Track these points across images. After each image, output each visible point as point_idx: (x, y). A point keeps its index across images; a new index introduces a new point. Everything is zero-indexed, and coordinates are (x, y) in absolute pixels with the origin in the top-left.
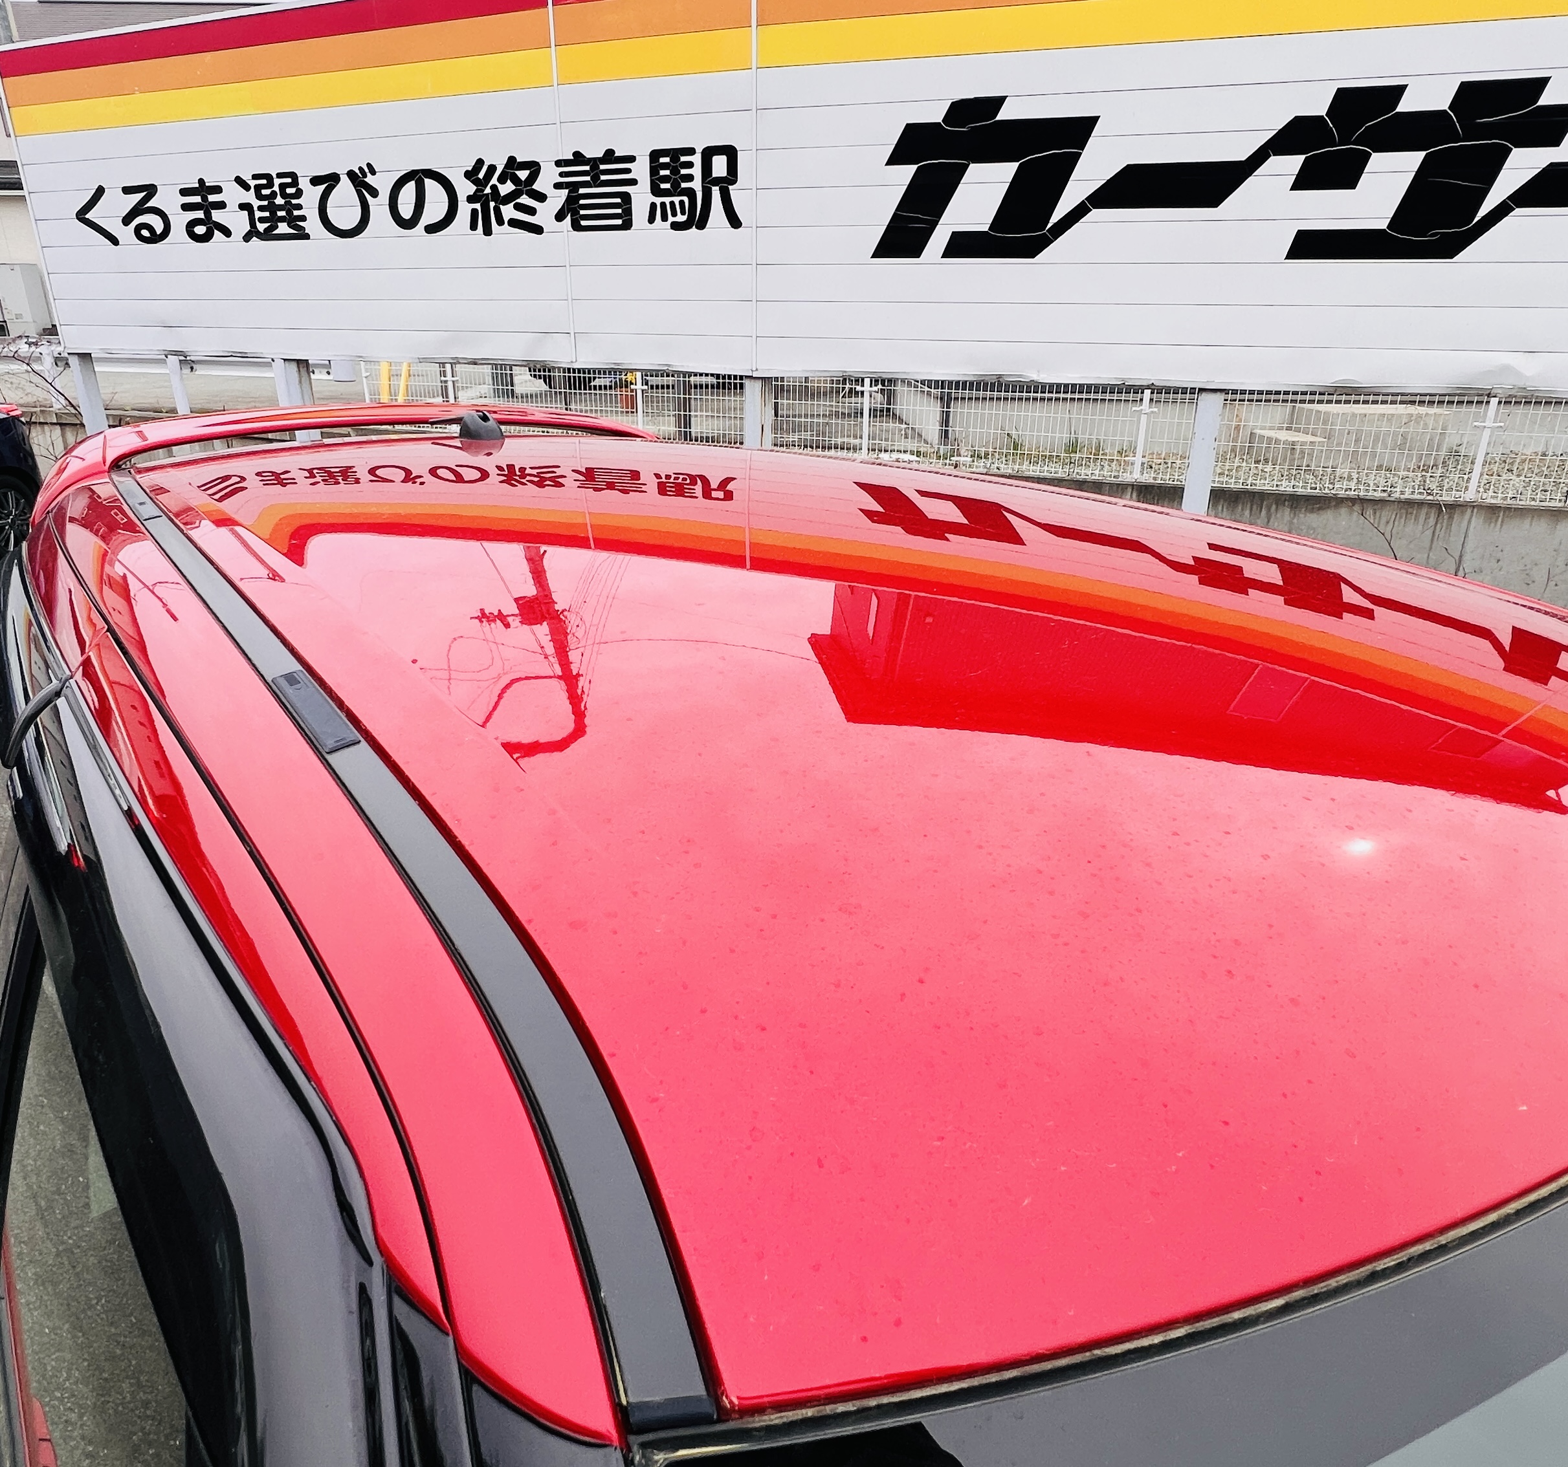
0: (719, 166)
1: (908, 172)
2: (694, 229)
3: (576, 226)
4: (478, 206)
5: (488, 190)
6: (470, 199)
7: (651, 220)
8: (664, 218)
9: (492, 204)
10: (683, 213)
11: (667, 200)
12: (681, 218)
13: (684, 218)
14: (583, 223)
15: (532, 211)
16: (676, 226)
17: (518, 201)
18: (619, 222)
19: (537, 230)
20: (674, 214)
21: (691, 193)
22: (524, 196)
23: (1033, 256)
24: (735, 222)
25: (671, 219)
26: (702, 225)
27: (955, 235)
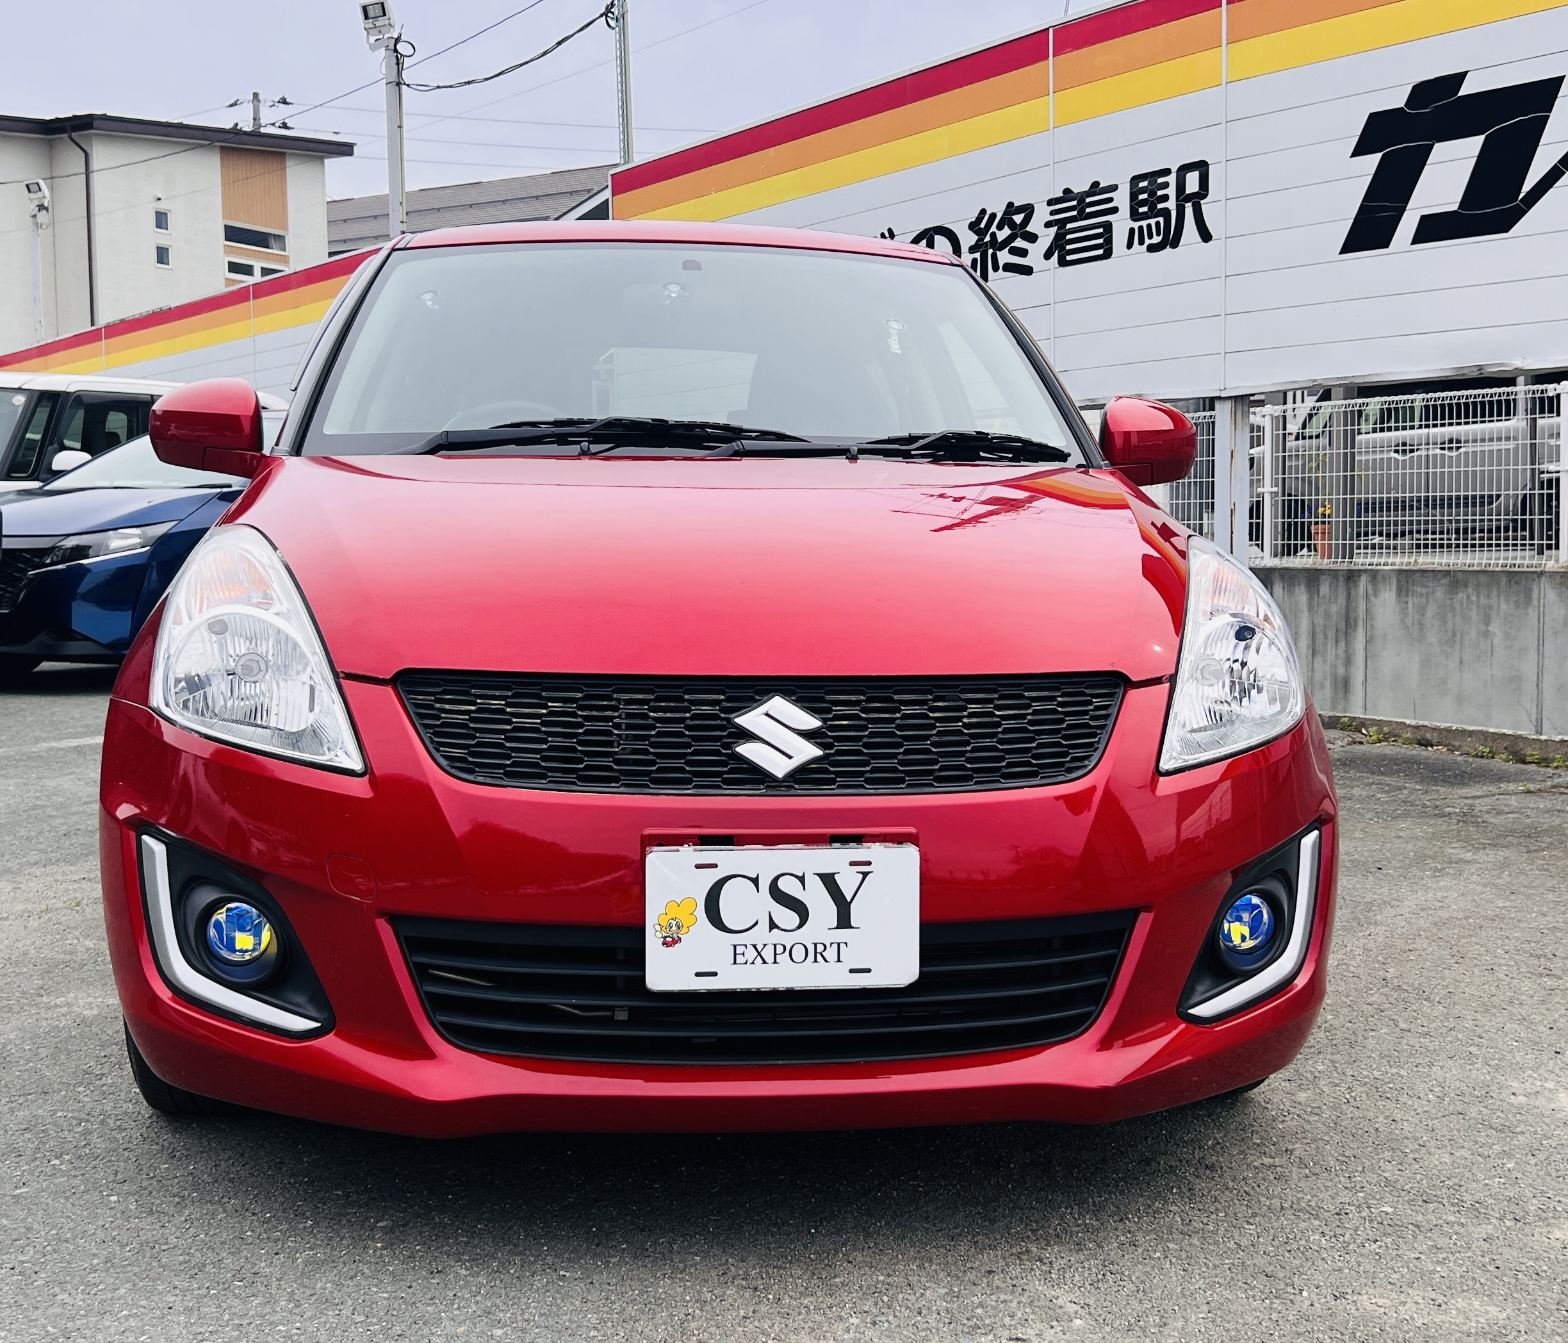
0: (1192, 183)
1: (1373, 160)
2: (1168, 250)
3: (1063, 263)
4: (977, 255)
5: (988, 239)
6: (972, 250)
7: (1130, 245)
8: (1141, 242)
9: (990, 251)
10: (1158, 235)
11: (1144, 223)
12: (1157, 239)
13: (1159, 239)
14: (1069, 258)
15: (1023, 253)
16: (1152, 248)
17: (1012, 245)
18: (1100, 252)
19: (1027, 271)
20: (1150, 237)
21: (1166, 213)
22: (1019, 239)
23: (1507, 231)
24: (1206, 236)
25: (1147, 242)
26: (1175, 243)
27: (1424, 219)
